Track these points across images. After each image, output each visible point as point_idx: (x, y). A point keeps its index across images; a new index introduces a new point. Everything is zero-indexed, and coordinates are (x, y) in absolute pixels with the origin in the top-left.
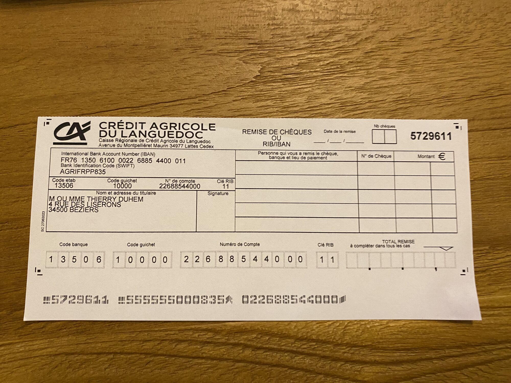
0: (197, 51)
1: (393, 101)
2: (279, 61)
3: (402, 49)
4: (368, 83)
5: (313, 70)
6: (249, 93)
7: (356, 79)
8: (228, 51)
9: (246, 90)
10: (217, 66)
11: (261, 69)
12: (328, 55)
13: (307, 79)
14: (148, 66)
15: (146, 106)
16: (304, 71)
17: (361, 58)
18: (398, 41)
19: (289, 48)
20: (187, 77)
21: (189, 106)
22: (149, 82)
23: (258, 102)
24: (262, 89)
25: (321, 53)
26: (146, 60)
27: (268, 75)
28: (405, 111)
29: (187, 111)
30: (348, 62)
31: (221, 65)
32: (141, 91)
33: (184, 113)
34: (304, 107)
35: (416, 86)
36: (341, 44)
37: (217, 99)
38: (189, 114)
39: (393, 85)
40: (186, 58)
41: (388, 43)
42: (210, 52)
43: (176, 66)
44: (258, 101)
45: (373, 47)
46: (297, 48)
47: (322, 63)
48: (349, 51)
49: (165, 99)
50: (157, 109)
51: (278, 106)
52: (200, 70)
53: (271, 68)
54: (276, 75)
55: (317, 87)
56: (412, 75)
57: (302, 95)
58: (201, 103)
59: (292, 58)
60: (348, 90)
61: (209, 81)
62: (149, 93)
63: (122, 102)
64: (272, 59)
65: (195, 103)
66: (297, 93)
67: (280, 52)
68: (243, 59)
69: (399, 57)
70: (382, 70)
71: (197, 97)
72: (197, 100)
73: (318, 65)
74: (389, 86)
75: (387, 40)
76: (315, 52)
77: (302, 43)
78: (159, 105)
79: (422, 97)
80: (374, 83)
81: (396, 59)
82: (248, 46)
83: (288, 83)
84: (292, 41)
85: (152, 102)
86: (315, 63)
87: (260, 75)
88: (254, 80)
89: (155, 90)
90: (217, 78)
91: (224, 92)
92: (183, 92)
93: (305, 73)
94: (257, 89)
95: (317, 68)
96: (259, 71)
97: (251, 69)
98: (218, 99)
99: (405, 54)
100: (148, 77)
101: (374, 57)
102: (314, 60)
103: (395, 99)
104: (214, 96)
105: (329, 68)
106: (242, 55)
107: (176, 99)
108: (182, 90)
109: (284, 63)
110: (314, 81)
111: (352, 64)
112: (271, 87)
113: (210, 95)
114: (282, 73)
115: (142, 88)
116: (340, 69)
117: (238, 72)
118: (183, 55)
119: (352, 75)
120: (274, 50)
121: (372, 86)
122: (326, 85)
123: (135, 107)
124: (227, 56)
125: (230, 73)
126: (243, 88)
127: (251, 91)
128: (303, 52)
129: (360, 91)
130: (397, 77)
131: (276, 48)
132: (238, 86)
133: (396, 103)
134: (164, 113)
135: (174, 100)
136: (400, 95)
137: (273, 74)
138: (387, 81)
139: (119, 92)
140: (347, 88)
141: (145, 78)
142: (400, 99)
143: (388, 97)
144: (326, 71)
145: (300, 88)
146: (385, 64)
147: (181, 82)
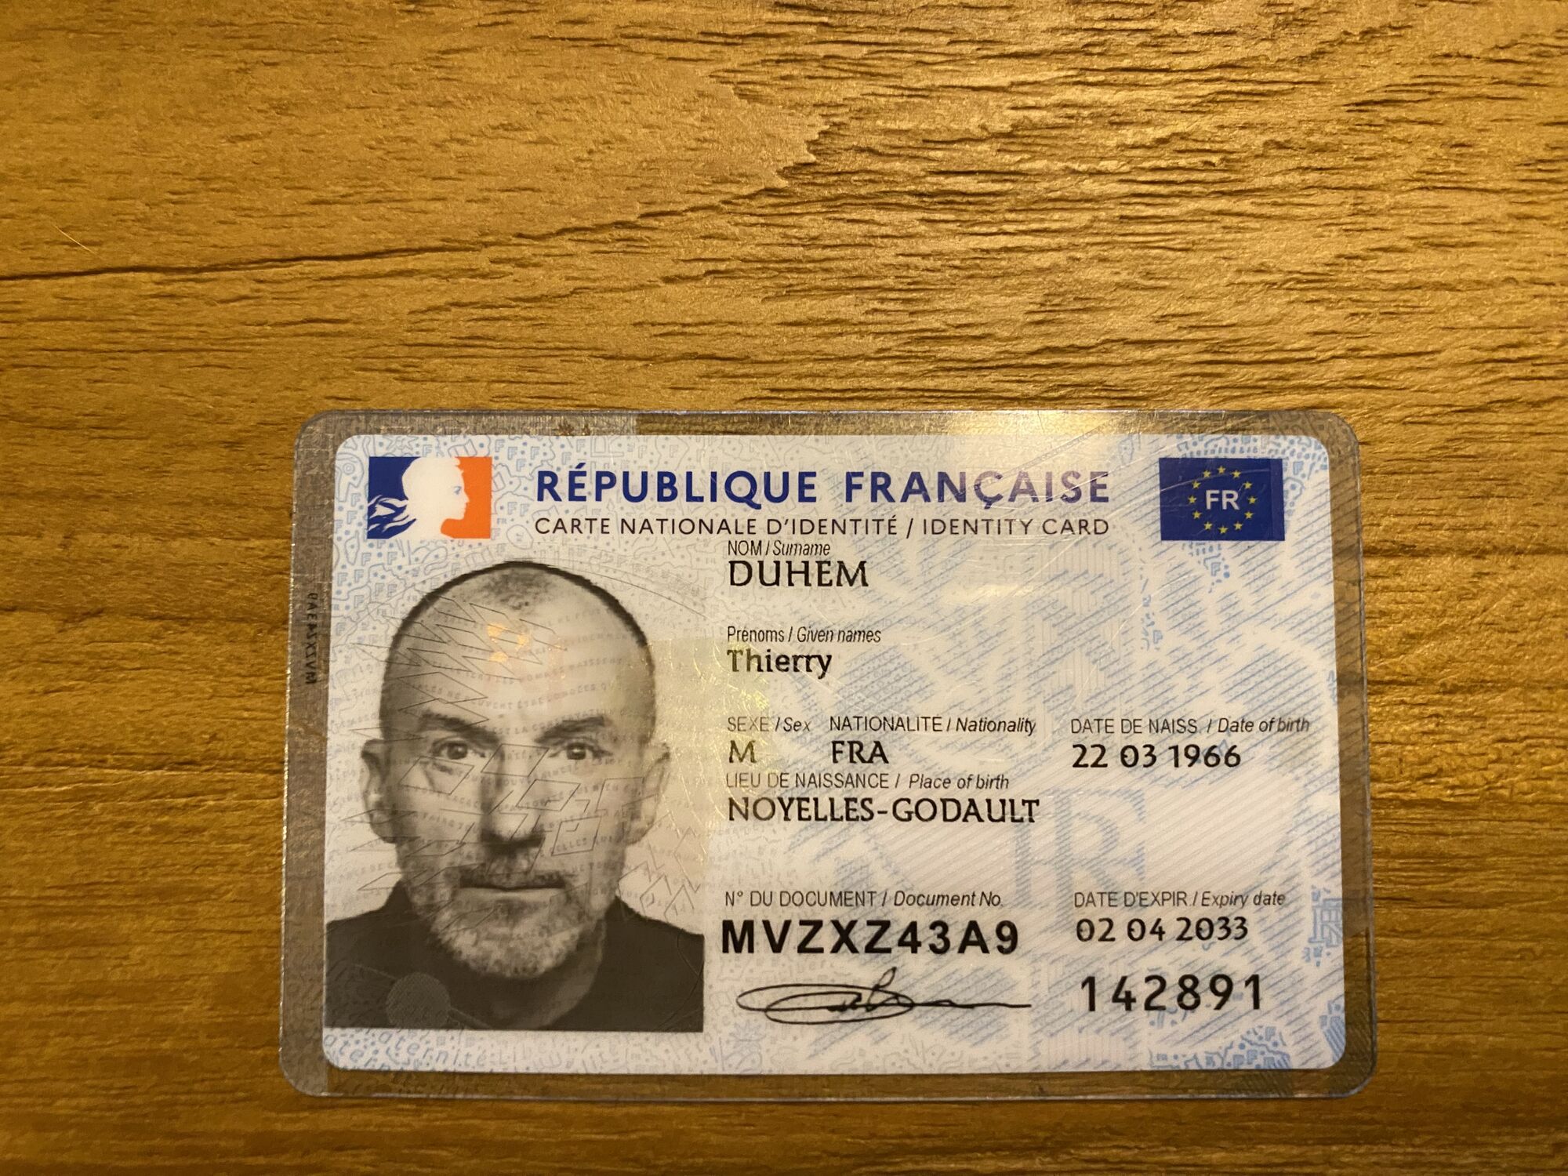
0: (511, 17)
1: (1474, 362)
2: (920, 105)
3: (1547, 104)
4: (1357, 257)
5: (1084, 167)
6: (747, 249)
7: (1295, 232)
8: (669, 34)
9: (737, 230)
10: (603, 101)
11: (824, 133)
12: (1168, 96)
13: (1050, 205)
14: (271, 71)
15: (233, 266)
16: (1039, 164)
17: (1328, 128)
18: (1528, 63)
19: (972, 42)
20: (452, 140)
21: (444, 285)
22: (266, 151)
23: (788, 295)
24: (814, 233)
25: (1135, 85)
26: (260, 42)
27: (855, 167)
28: (1528, 417)
29: (429, 309)
30: (1266, 144)
31: (626, 98)
32: (218, 191)
33: (414, 318)
34: (1023, 346)
36: (1238, 50)
37: (585, 259)
38: (435, 324)
39: (1478, 282)
40: (457, 51)
41: (1478, 67)
42: (579, 31)
43: (401, 86)
44: (790, 292)
45: (1397, 80)
46: (1014, 49)
47: (1129, 135)
48: (1275, 88)
49: (332, 241)
50: (284, 287)
51: (889, 328)
52: (519, 113)
53: (872, 131)
54: (896, 173)
55: (1093, 251)
57: (1014, 281)
58: (504, 274)
59: (985, 96)
60: (1252, 285)
61: (558, 171)
62: (259, 204)
63: (122, 239)
64: (881, 91)
65: (473, 273)
66: (992, 272)
67: (927, 58)
68: (740, 77)
70: (1431, 198)
71: (486, 245)
72: (481, 260)
73: (1112, 143)
74: (1461, 281)
75: (1475, 51)
76: (1101, 78)
77: (1044, 25)
78: (298, 267)
80: (1383, 261)
81: (1510, 153)
82: (769, 16)
83: (951, 217)
84: (991, 13)
85: (266, 253)
86: (1097, 133)
87: (814, 164)
88: (783, 183)
89: (288, 193)
90: (597, 157)
91: (624, 233)
92: (425, 213)
93: (1041, 174)
94: (793, 232)
95: (1102, 158)
96: (814, 142)
97: (770, 129)
98: (589, 264)
100: (262, 127)
101: (1399, 132)
102: (1091, 117)
103: (1485, 355)
104: (570, 247)
105: (1163, 164)
106: (735, 57)
107: (382, 248)
108: (416, 205)
109: (942, 117)
110: (1082, 218)
111: (1283, 152)
112: (865, 227)
113: (551, 242)
114: (925, 164)
115: (225, 179)
116: (1218, 176)
117: (705, 140)
118: (446, 31)
119: (1277, 211)
120: (898, 47)
121: (1372, 276)
122: (1144, 246)
123: (180, 270)
124: (658, 56)
125: (663, 138)
126: (721, 222)
127: (760, 241)
128: (1046, 72)
129: (1311, 296)
130: (1506, 244)
131: (907, 37)
132: (693, 209)
133: (1492, 371)
134: (315, 312)
135: (372, 249)
136: (1514, 336)
137: (878, 165)
138: (1451, 258)
139: (112, 185)
140: (1248, 271)
141: (245, 129)
142: (1513, 354)
143: (1448, 339)
144: (1150, 177)
145: (1007, 250)
146: (1453, 168)
147: (419, 164)
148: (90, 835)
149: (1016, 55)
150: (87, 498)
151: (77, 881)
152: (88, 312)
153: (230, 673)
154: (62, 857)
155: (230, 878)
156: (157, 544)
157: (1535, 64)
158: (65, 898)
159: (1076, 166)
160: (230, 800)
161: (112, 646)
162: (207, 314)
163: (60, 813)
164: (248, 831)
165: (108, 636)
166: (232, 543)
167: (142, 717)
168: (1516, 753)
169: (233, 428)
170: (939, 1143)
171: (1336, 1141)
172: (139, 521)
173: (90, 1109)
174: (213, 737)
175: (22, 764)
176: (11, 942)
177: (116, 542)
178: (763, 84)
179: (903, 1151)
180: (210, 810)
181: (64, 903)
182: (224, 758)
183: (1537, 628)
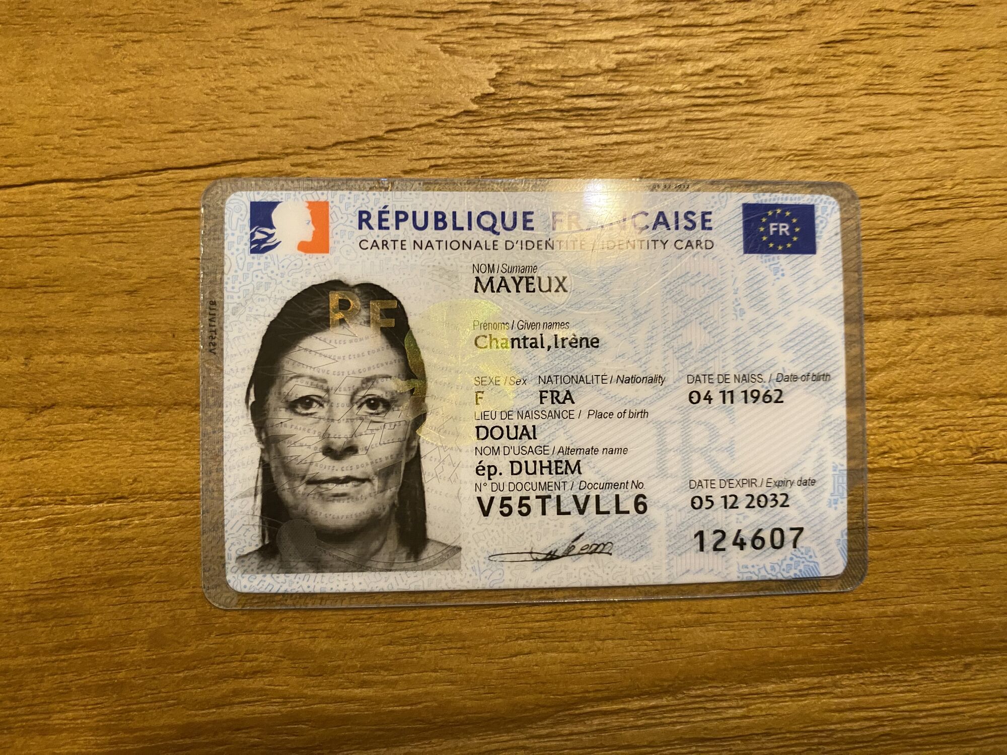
1: (901, 201)
3: (938, 38)
4: (830, 139)
5: (662, 89)
6: (455, 150)
7: (792, 125)
8: (397, 13)
9: (447, 138)
10: (357, 58)
11: (499, 74)
12: (711, 42)
13: (642, 114)
14: (137, 46)
15: (123, 176)
16: (635, 88)
17: (809, 59)
18: (927, 13)
19: (588, 11)
20: (260, 87)
22: (137, 99)
24: (496, 138)
25: (691, 35)
26: (128, 27)
27: (519, 95)
28: (936, 232)
30: (772, 70)
31: (371, 55)
32: (108, 127)
35: (972, 158)
37: (352, 161)
39: (902, 151)
40: (260, 28)
41: (897, 16)
42: (337, 12)
43: (223, 53)
45: (850, 26)
46: (614, 15)
47: (689, 67)
48: (776, 34)
49: (186, 157)
50: (157, 188)
52: (302, 68)
53: (530, 71)
54: (545, 98)
55: (671, 142)
56: (962, 120)
57: (622, 163)
58: (300, 173)
59: (598, 46)
60: (767, 159)
61: (331, 104)
62: (136, 135)
63: (46, 162)
64: (534, 45)
65: (280, 173)
66: (609, 158)
67: (561, 23)
68: (443, 39)
69: (929, 62)
70: (873, 100)
71: (287, 155)
72: (285, 165)
73: (679, 72)
74: (891, 151)
75: (895, 7)
76: (670, 31)
78: (165, 175)
79: (990, 193)
80: (846, 140)
81: (918, 70)
83: (581, 124)
85: (143, 166)
86: (669, 67)
87: (494, 94)
88: (475, 107)
89: (155, 127)
90: (355, 95)
91: (376, 143)
92: (246, 135)
93: (637, 94)
94: (483, 138)
95: (673, 83)
96: (493, 80)
97: (466, 73)
98: (354, 164)
99: (947, 54)
100: (134, 83)
101: (851, 59)
102: (665, 56)
103: (908, 196)
104: (342, 154)
105: (711, 85)
106: (439, 27)
107: (219, 160)
108: (240, 131)
109: (573, 60)
110: (662, 122)
111: (782, 75)
112: (528, 133)
113: (329, 151)
114: (563, 91)
115: (112, 119)
116: (745, 91)
117: (424, 81)
118: (251, 16)
119: (780, 112)
120: (542, 16)
121: (839, 150)
122: (701, 137)
123: (87, 180)
124: (390, 27)
125: (397, 81)
126: (437, 134)
127: (463, 145)
128: (635, 29)
129: (803, 164)
130: (917, 127)
131: (547, 10)
132: (419, 126)
133: (912, 206)
134: (179, 204)
135: (213, 161)
136: (924, 184)
137: (534, 93)
138: (886, 136)
139: (36, 126)
140: (765, 150)
141: (122, 85)
142: (924, 194)
143: (885, 187)
144: (703, 93)
145: (617, 143)
146: (884, 81)
147: (240, 104)
148: (60, 548)
149: (617, 19)
150: (38, 332)
151: (53, 577)
152: (27, 210)
153: (142, 439)
154: (42, 563)
155: (153, 568)
156: (87, 360)
157: (931, 13)
158: (46, 589)
159: (657, 89)
160: (149, 519)
161: (63, 427)
162: (107, 208)
163: (38, 535)
164: (163, 538)
165: (60, 420)
166: (137, 356)
167: (87, 471)
168: (934, 436)
169: (131, 281)
170: (606, 694)
171: (839, 672)
172: (74, 346)
173: (74, 719)
174: (135, 480)
175: (10, 506)
176: (14, 619)
177: (58, 359)
178: (459, 43)
179: (585, 701)
180: (136, 526)
181: (46, 592)
182: (143, 493)
183: (944, 360)
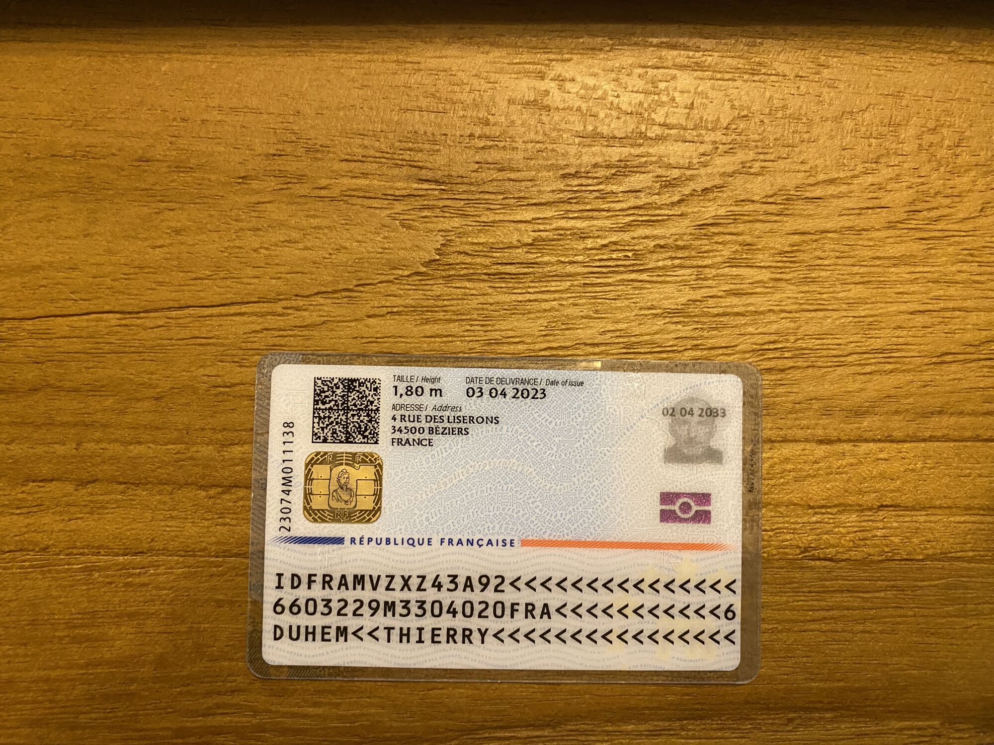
0: (289, 185)
1: (753, 351)
2: (489, 230)
3: (790, 224)
4: (698, 301)
5: (567, 260)
6: (407, 301)
7: (669, 289)
8: (367, 195)
9: (402, 292)
10: (336, 229)
11: (443, 245)
12: (608, 223)
13: (550, 279)
14: (171, 213)
15: (156, 310)
16: (546, 259)
17: (686, 237)
18: (781, 204)
19: (514, 198)
20: (262, 248)
21: (261, 320)
22: (169, 253)
23: (426, 323)
24: (439, 293)
26: (166, 199)
27: (458, 261)
28: (779, 376)
29: (253, 332)
30: (655, 246)
31: (347, 227)
32: (147, 273)
33: (245, 336)
34: (537, 347)
35: (812, 318)
36: (643, 200)
37: (328, 307)
38: (256, 339)
39: (756, 312)
40: (263, 203)
41: (757, 206)
42: (323, 193)
43: (235, 220)
44: (427, 321)
45: (719, 213)
46: (534, 201)
47: (589, 243)
48: (660, 218)
49: (203, 298)
50: (181, 321)
51: (475, 339)
52: (295, 235)
53: (467, 243)
54: (477, 264)
55: (571, 301)
56: (806, 288)
57: (532, 316)
58: (289, 314)
59: (520, 225)
60: (646, 315)
61: (314, 263)
62: (167, 280)
63: (100, 298)
64: (470, 223)
65: (274, 314)
66: (524, 312)
67: (492, 207)
68: (402, 217)
69: (781, 243)
70: (735, 271)
71: (280, 300)
72: (278, 307)
73: (581, 247)
74: (747, 312)
75: (756, 198)
76: (576, 215)
77: (549, 189)
78: (187, 311)
79: (825, 347)
80: (711, 302)
81: (772, 248)
82: (415, 186)
84: (523, 183)
85: (171, 304)
86: (573, 243)
87: (438, 260)
88: (423, 269)
89: (181, 275)
90: (334, 257)
91: (347, 294)
92: (250, 284)
93: (547, 263)
94: (429, 293)
95: (576, 255)
96: (438, 249)
97: (417, 243)
98: (330, 309)
99: (796, 236)
100: (168, 241)
101: (720, 239)
102: (571, 234)
103: (758, 347)
104: (322, 301)
105: (605, 257)
106: (399, 207)
107: (229, 302)
108: (245, 280)
109: (500, 236)
111: (663, 250)
112: (463, 291)
113: (312, 298)
114: (491, 260)
115: (150, 267)
116: (633, 262)
117: (386, 249)
118: (257, 193)
119: (660, 279)
120: (478, 201)
121: (705, 310)
122: (595, 298)
123: (129, 313)
124: (362, 206)
125: (365, 247)
126: (394, 288)
127: (413, 297)
128: (549, 213)
129: (675, 320)
130: (769, 293)
131: (481, 196)
132: (381, 282)
133: (761, 355)
134: (197, 333)
135: (224, 302)
136: (773, 338)
137: (469, 260)
138: (745, 300)
139: (94, 271)
140: (645, 309)
141: (160, 242)
142: (771, 346)
143: (741, 340)
144: (598, 264)
145: (530, 301)
146: (744, 256)
147: (246, 260)
148: (94, 588)
149: (535, 204)
150: (87, 426)
151: (87, 610)
152: (84, 334)
153: (160, 509)
154: (80, 599)
155: (162, 607)
156: (122, 448)
157: (785, 204)
158: (81, 619)
159: (563, 259)
160: (161, 570)
161: (101, 497)
162: (143, 334)
163: (79, 578)
164: (170, 585)
165: (99, 492)
166: (159, 447)
167: (118, 531)
168: (770, 536)
169: (158, 390)
170: (500, 724)
171: (686, 719)
172: (113, 437)
173: (96, 719)
174: (152, 540)
175: (59, 554)
176: (56, 640)
177: (102, 446)
178: (412, 220)
179: (483, 728)
180: (152, 575)
181: (81, 621)
182: (159, 550)
183: (781, 477)
